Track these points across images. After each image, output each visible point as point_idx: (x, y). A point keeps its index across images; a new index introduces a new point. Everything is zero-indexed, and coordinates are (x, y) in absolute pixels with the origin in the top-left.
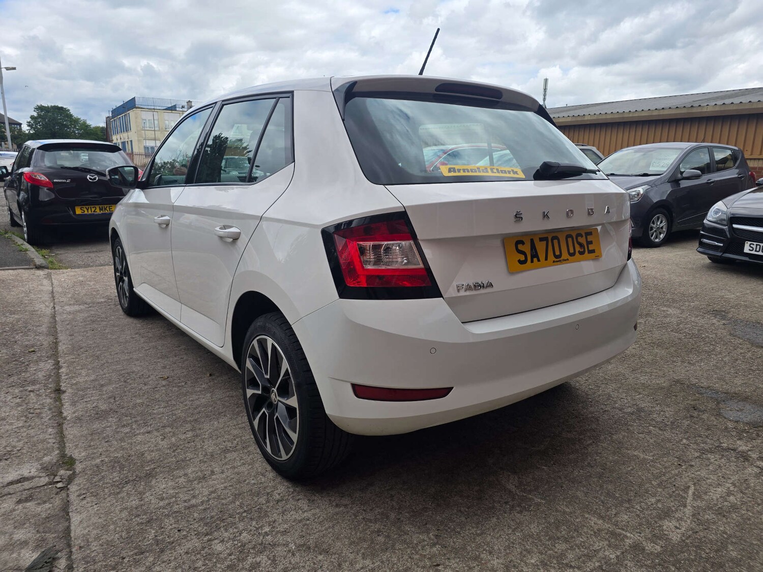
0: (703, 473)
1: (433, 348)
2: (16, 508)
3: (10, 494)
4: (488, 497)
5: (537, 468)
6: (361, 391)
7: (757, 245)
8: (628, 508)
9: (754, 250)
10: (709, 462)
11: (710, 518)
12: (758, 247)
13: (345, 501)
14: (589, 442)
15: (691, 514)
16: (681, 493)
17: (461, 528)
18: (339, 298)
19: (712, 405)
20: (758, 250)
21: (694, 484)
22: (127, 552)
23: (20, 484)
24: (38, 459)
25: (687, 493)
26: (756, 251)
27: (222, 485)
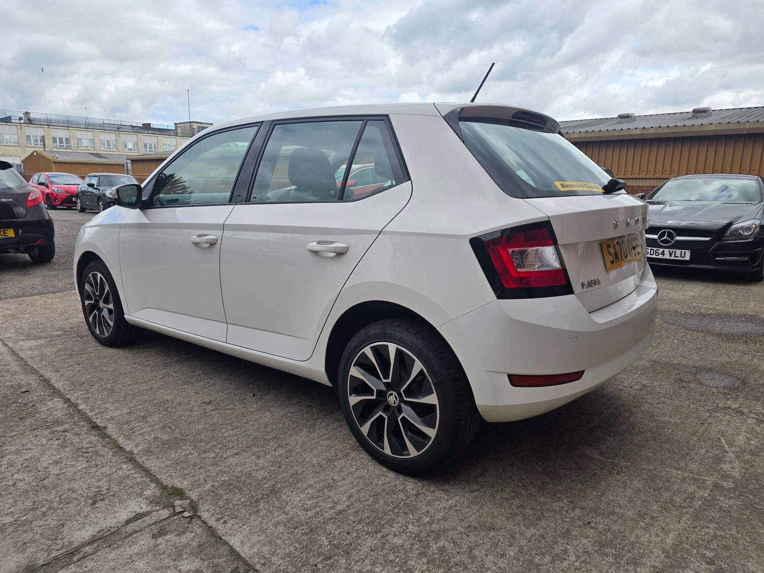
1: (575, 337)
2: (158, 542)
3: (137, 531)
4: (585, 467)
5: (605, 439)
6: (517, 380)
7: (651, 249)
8: (691, 460)
9: (649, 253)
11: (749, 458)
12: (652, 251)
13: (475, 487)
14: (627, 415)
17: (584, 493)
18: (496, 298)
19: (691, 377)
20: (652, 253)
22: (314, 560)
23: (140, 521)
24: (140, 494)
25: (721, 442)
26: (650, 254)
27: (353, 490)
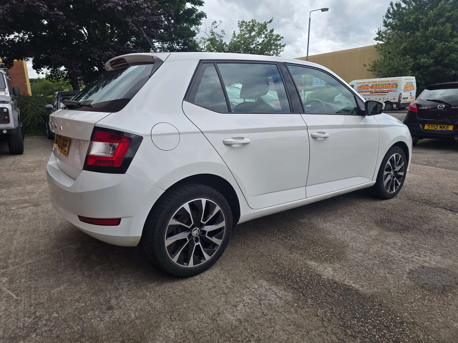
0: (21, 307)
10: (26, 316)
15: (2, 289)
16: (17, 292)
21: (17, 300)
